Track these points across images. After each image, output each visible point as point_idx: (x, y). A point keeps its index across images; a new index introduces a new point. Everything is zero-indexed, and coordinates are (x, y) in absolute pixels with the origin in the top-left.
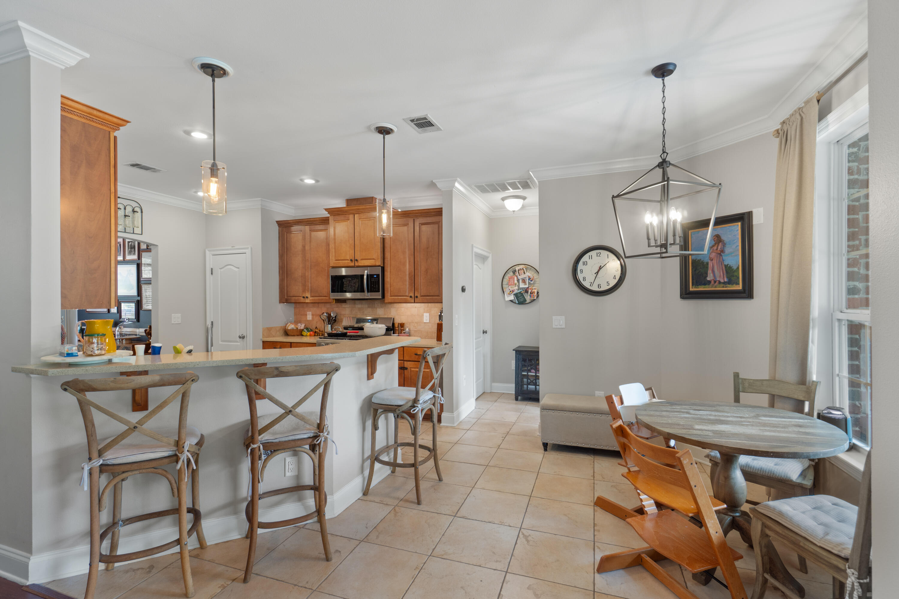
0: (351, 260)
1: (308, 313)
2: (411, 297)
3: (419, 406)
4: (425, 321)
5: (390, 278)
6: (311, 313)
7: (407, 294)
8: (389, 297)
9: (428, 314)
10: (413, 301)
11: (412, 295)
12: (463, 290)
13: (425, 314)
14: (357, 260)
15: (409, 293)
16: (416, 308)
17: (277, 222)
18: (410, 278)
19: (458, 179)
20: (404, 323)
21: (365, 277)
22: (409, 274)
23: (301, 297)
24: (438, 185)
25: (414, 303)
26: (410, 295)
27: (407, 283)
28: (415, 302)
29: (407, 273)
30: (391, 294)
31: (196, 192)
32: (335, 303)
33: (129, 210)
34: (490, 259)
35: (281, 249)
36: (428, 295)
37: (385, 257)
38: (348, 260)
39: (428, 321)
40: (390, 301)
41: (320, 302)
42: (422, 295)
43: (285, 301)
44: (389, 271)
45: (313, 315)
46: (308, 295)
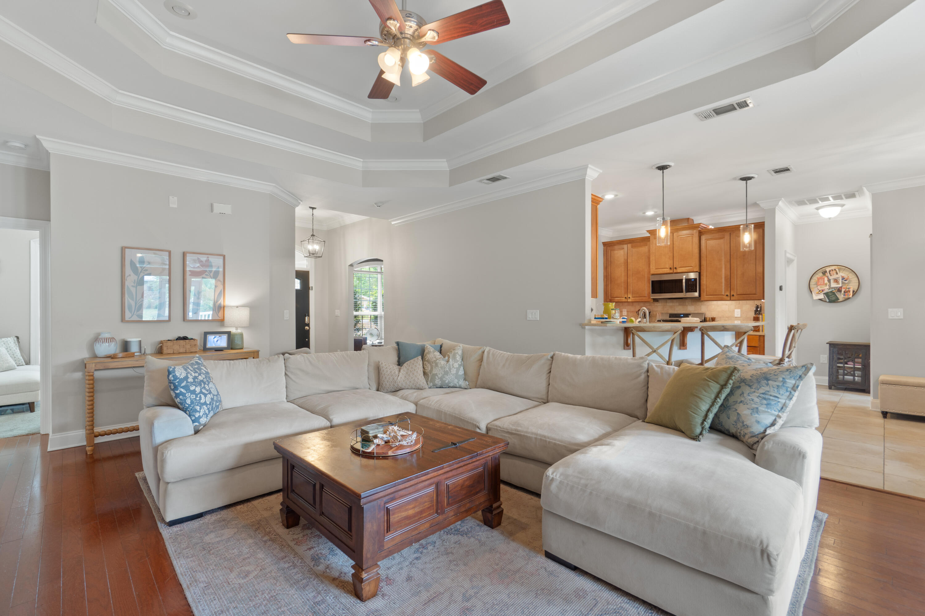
0: (671, 268)
1: (623, 310)
2: (727, 295)
4: (736, 316)
5: (706, 281)
6: (626, 310)
7: (723, 293)
8: (704, 296)
9: (739, 310)
10: (729, 299)
11: (729, 294)
12: (781, 288)
13: (736, 310)
14: (676, 268)
15: (725, 292)
16: (726, 305)
17: (603, 243)
18: (726, 280)
19: (783, 199)
20: (715, 318)
21: (684, 281)
22: (725, 277)
23: (623, 297)
24: (762, 205)
25: (730, 300)
26: (726, 294)
27: (723, 284)
28: (731, 299)
29: (723, 276)
30: (706, 294)
32: (653, 301)
34: (795, 262)
35: (605, 262)
36: (745, 293)
37: (701, 264)
38: (667, 268)
39: (739, 316)
40: (705, 299)
41: (640, 301)
42: (738, 293)
43: (609, 301)
44: (705, 275)
45: (627, 312)
46: (630, 296)
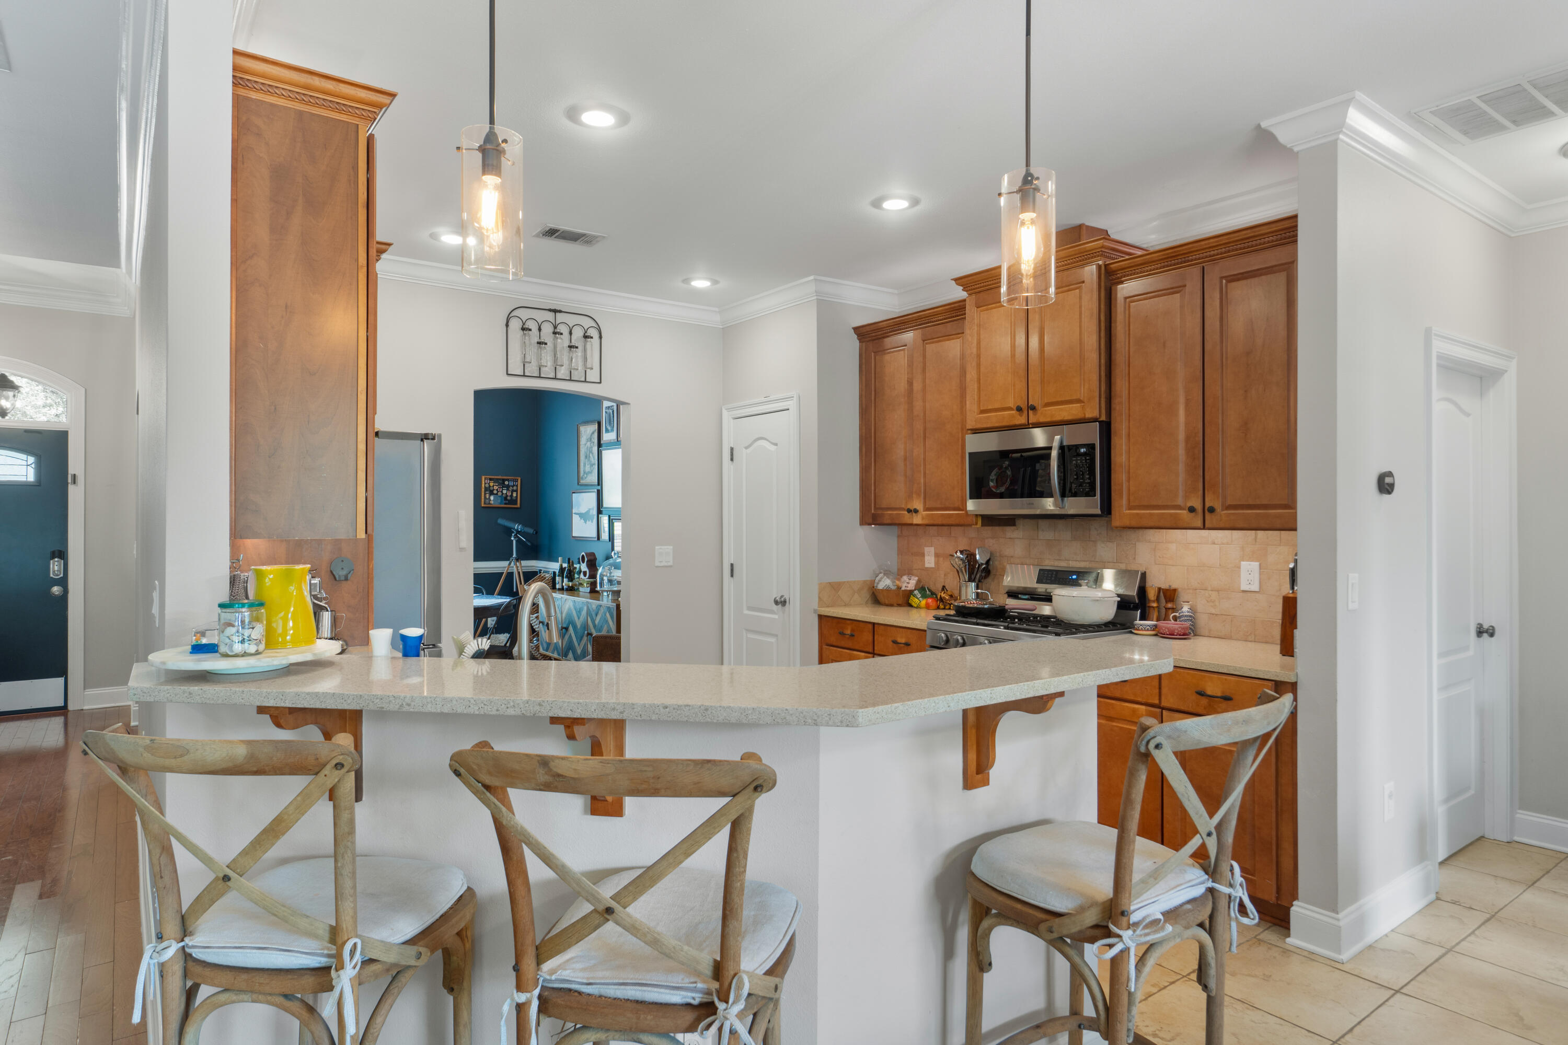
0: (1019, 409)
1: (927, 550)
2: (1192, 510)
3: (1127, 934)
4: (1244, 586)
5: (1129, 452)
6: (932, 550)
7: (1180, 501)
8: (1122, 510)
9: (1255, 565)
10: (1200, 524)
11: (1198, 505)
12: (1385, 485)
13: (1244, 565)
14: (1033, 408)
15: (1186, 497)
16: (1214, 543)
17: (856, 330)
18: (1189, 450)
19: (1359, 95)
20: (1175, 590)
21: (1054, 453)
22: (1188, 439)
23: (903, 509)
24: (1284, 136)
25: (1204, 528)
26: (1189, 504)
27: (1181, 468)
28: (1207, 526)
29: (1181, 436)
30: (1129, 500)
31: (687, 281)
32: (983, 525)
33: (578, 333)
34: (1509, 382)
35: (864, 393)
36: (1251, 502)
37: (1113, 394)
38: (1010, 409)
39: (1255, 587)
40: (1127, 522)
41: (945, 522)
42: (1229, 502)
43: (870, 521)
44: (1124, 432)
45: (937, 555)
46: (918, 504)
